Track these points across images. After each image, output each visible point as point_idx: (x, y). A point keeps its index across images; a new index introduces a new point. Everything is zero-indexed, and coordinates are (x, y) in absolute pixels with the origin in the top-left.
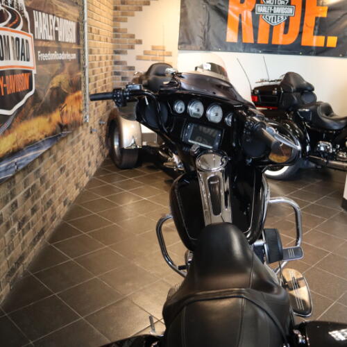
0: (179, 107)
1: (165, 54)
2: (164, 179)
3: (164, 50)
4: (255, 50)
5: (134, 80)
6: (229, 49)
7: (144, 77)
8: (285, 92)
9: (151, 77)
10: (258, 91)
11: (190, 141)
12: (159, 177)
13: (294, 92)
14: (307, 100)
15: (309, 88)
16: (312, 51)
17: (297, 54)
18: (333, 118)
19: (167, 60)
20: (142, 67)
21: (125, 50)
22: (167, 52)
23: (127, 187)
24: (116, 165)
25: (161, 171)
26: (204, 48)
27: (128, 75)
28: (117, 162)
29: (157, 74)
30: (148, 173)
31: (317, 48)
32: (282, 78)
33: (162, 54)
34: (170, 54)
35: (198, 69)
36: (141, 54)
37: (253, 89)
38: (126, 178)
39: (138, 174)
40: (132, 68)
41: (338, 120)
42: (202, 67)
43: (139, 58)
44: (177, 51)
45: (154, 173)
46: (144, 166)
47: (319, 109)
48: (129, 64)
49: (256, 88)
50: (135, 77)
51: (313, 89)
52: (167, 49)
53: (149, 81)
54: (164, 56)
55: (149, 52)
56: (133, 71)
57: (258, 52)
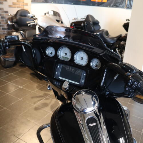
0: (50, 51)
1: (24, 4)
2: (29, 72)
3: (23, 2)
4: (70, 3)
5: (9, 19)
6: (57, 2)
7: (14, 18)
8: (87, 25)
9: (18, 17)
10: (73, 24)
11: (60, 78)
12: (26, 71)
13: (92, 24)
14: (96, 28)
15: (97, 23)
16: (96, 4)
17: (89, 5)
18: (110, 37)
19: (26, 8)
20: (13, 12)
21: (2, 2)
22: (25, 4)
23: (10, 80)
24: (2, 66)
25: (27, 68)
26: (44, 1)
27: (5, 16)
28: (3, 64)
29: (21, 15)
30: (20, 69)
31: (98, 2)
32: (85, 17)
33: (22, 4)
34: (27, 5)
35: (47, 14)
36: (11, 4)
37: (71, 23)
38: (8, 74)
39: (15, 70)
40: (7, 12)
41: (112, 38)
42: (48, 13)
43: (10, 6)
44: (31, 3)
45: (23, 69)
46: (18, 65)
47: (104, 33)
48: (5, 10)
49: (73, 23)
50: (9, 17)
51: (99, 23)
52: (25, 2)
53: (17, 20)
54: (23, 5)
55: (16, 3)
56: (7, 14)
57: (71, 4)
